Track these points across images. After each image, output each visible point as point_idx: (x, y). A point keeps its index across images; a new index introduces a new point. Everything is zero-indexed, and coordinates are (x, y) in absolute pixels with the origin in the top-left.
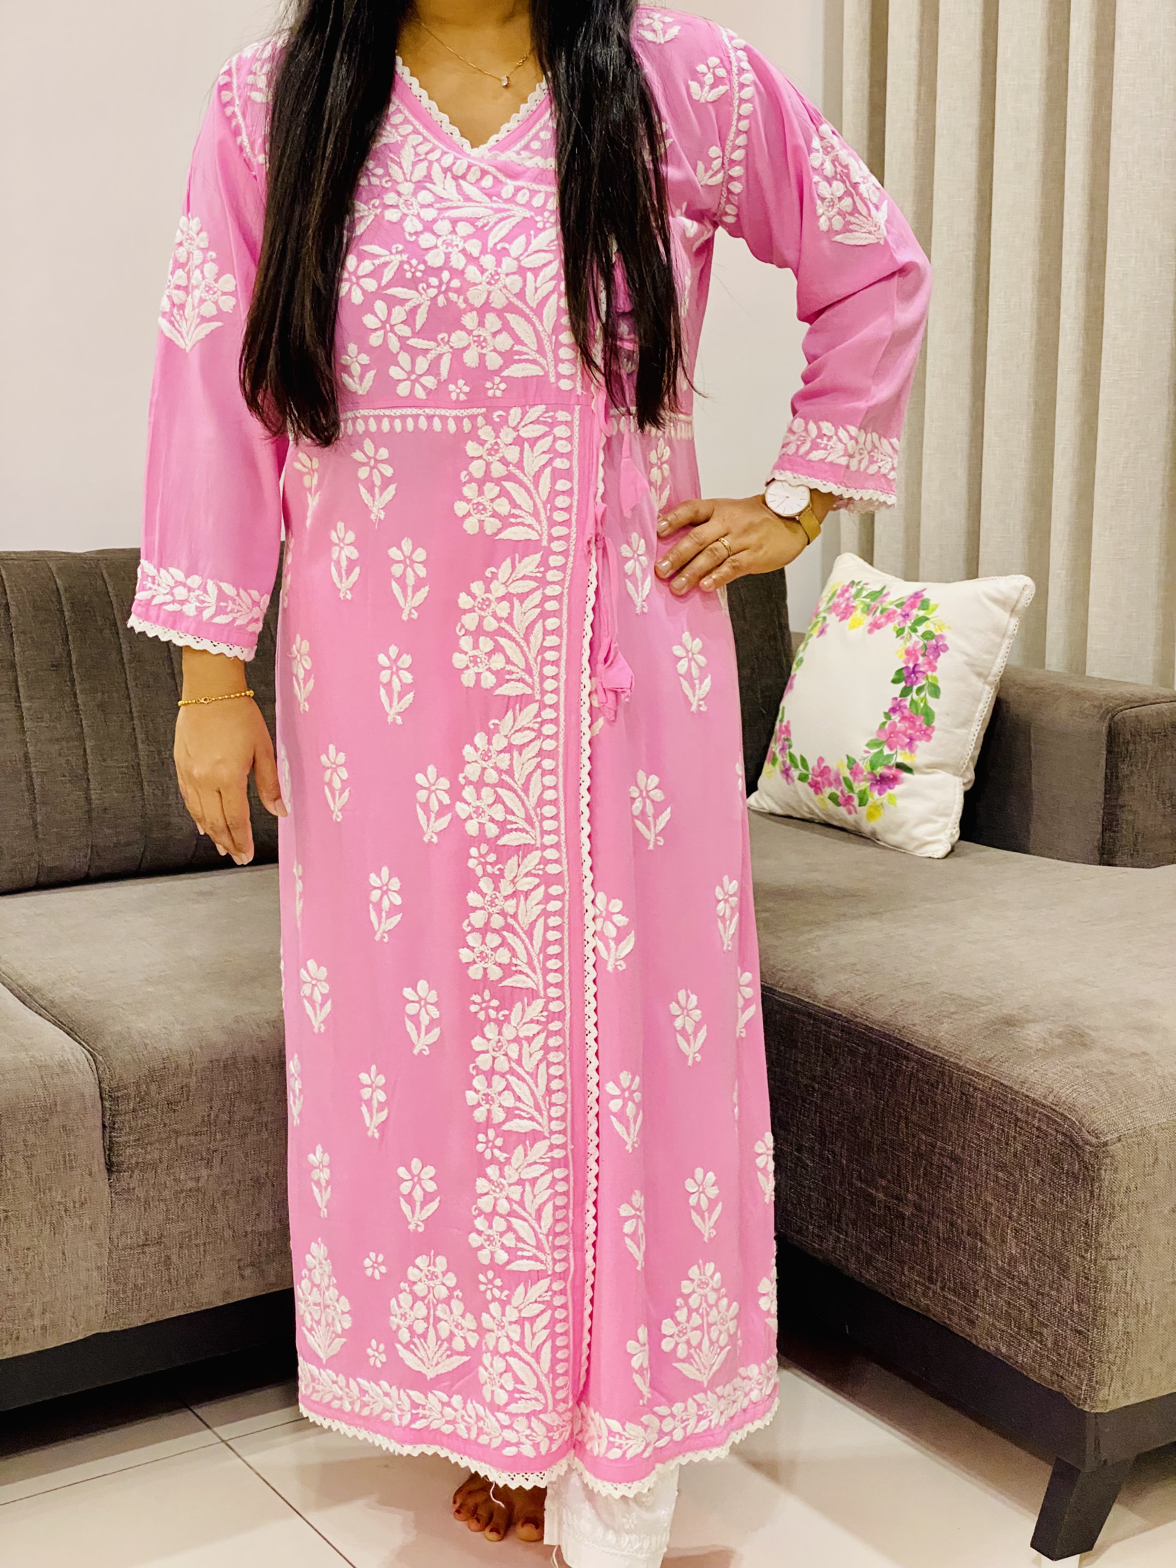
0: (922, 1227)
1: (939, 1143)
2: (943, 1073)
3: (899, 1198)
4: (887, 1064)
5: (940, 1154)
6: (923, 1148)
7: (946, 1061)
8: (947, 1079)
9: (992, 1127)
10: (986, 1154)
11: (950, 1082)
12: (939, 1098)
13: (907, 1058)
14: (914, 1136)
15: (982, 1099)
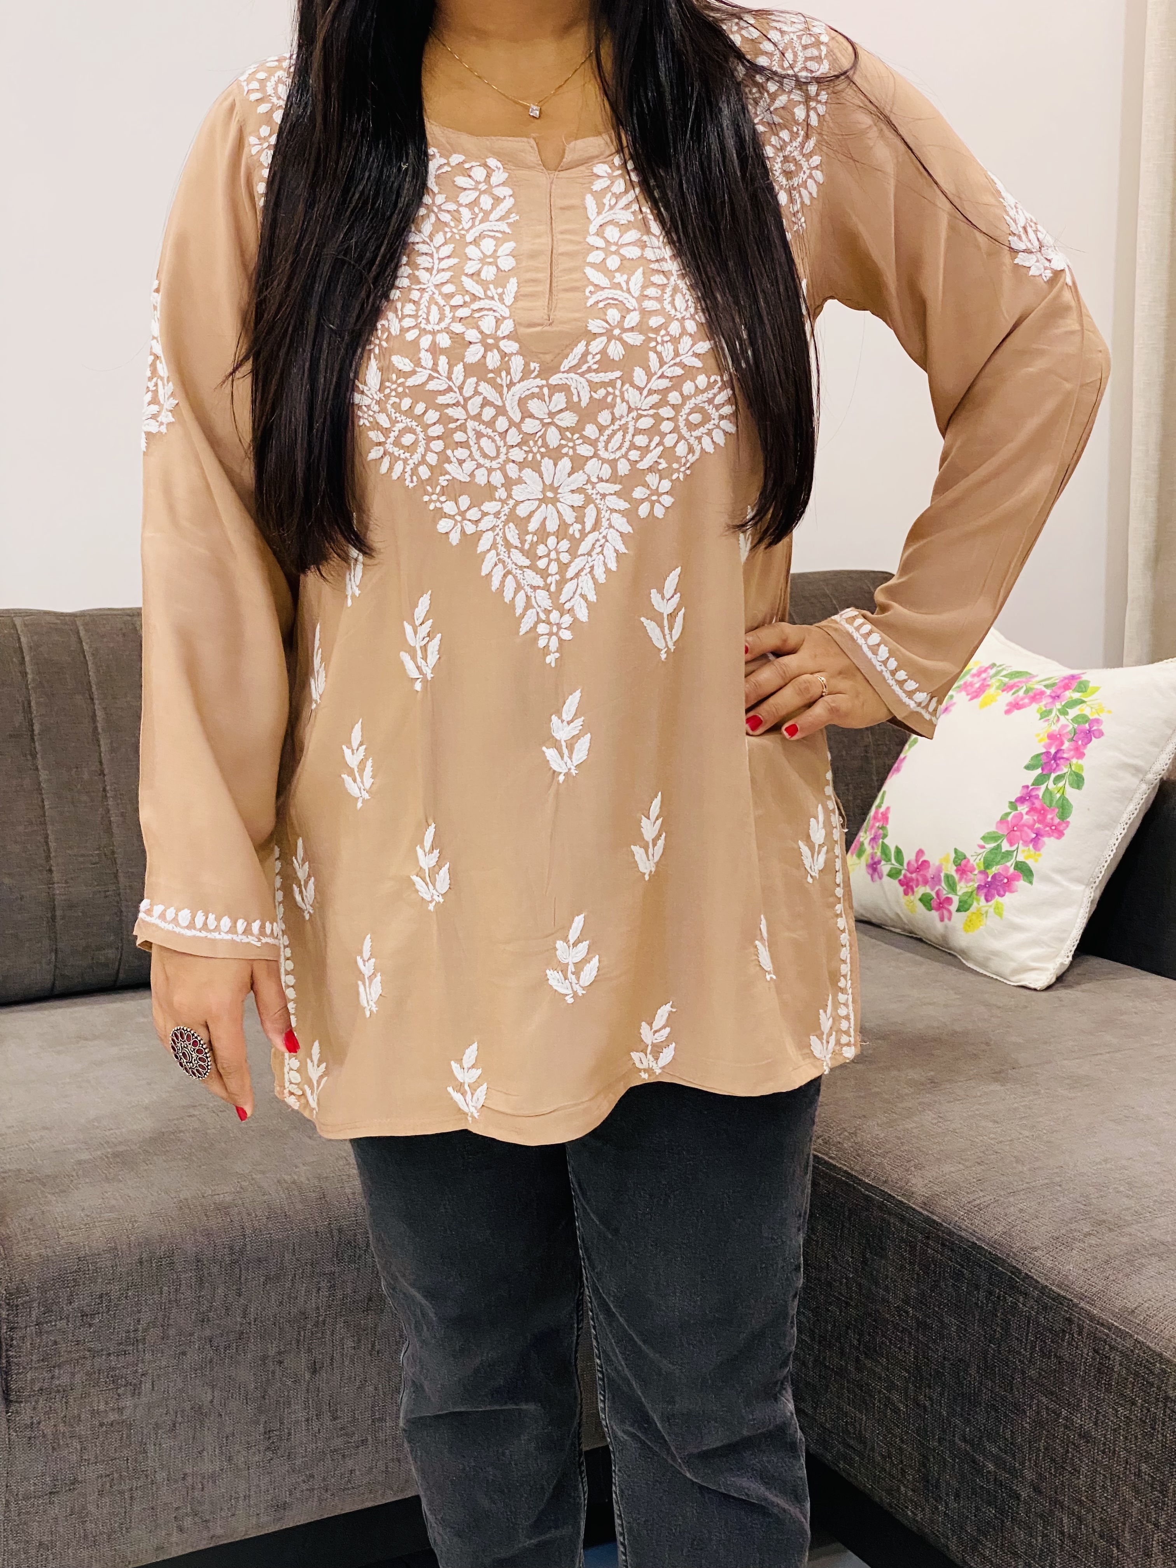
0: (1041, 1516)
1: (1064, 1412)
2: (1070, 1321)
3: (1013, 1472)
4: (998, 1298)
5: (1066, 1427)
6: (1044, 1413)
7: (1076, 1305)
8: (1075, 1329)
9: (1133, 1403)
10: (1126, 1438)
11: (1080, 1333)
12: (1065, 1353)
13: (1026, 1294)
14: (1032, 1398)
15: (1120, 1365)
